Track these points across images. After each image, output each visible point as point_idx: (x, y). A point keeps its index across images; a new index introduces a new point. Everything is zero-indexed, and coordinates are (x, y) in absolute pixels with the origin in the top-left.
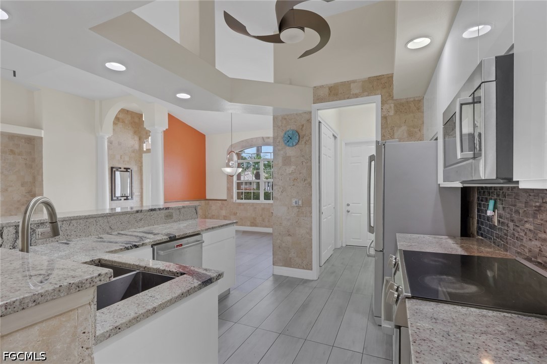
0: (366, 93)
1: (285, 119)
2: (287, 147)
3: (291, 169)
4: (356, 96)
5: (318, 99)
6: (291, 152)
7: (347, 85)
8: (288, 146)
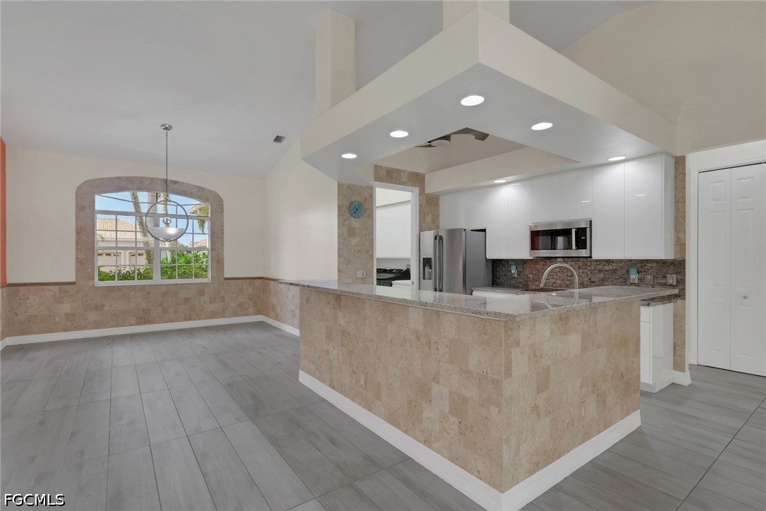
0: (410, 184)
1: (350, 189)
2: (352, 218)
3: (356, 241)
4: (404, 184)
5: (378, 178)
6: (356, 223)
7: (399, 172)
8: (354, 217)
